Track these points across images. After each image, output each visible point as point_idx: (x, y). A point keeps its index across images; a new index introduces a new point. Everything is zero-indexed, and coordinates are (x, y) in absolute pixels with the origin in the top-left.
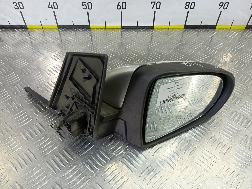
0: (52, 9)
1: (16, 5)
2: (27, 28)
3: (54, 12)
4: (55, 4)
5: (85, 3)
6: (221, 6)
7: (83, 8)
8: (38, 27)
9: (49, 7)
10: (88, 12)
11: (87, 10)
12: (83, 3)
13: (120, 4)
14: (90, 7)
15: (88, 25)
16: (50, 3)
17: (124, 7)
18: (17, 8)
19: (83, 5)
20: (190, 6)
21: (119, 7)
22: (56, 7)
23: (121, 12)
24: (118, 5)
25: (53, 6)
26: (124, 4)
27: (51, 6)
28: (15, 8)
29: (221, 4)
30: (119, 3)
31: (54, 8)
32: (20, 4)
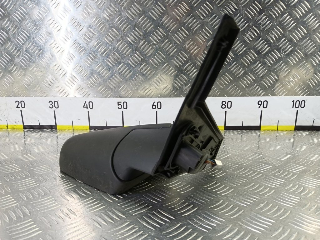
0: (87, 108)
1: (51, 104)
2: (56, 129)
3: (88, 112)
4: (91, 103)
5: (121, 102)
6: (261, 105)
7: (118, 108)
8: (69, 128)
9: (84, 107)
10: (123, 112)
11: (122, 109)
12: (118, 102)
13: (156, 104)
14: (125, 107)
15: (122, 125)
16: (86, 102)
17: (159, 107)
18: (51, 106)
19: (118, 105)
20: (226, 105)
21: (154, 107)
22: (91, 107)
23: (157, 112)
24: (153, 105)
25: (88, 106)
26: (159, 104)
27: (87, 105)
28: (50, 107)
29: (260, 103)
30: (154, 102)
31: (88, 108)
32: (56, 103)
